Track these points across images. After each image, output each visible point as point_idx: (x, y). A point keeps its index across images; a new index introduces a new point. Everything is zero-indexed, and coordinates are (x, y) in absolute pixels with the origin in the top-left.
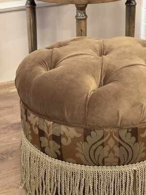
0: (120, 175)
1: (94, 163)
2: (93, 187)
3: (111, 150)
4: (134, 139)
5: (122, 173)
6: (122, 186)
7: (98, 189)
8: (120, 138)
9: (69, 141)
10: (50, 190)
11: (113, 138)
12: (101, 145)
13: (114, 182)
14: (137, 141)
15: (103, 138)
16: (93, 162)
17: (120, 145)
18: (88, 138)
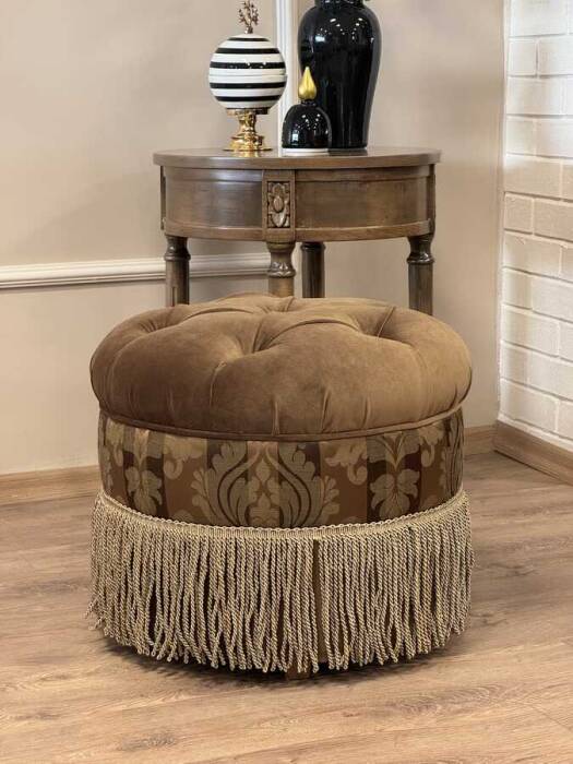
0: (282, 548)
1: (230, 520)
2: (226, 572)
3: (263, 489)
4: (311, 467)
5: (287, 544)
6: (286, 574)
7: (235, 577)
8: (281, 462)
9: (180, 468)
10: (141, 589)
11: (266, 461)
12: (241, 476)
13: (270, 564)
14: (317, 473)
15: (245, 459)
16: (227, 518)
17: (281, 479)
18: (216, 460)
